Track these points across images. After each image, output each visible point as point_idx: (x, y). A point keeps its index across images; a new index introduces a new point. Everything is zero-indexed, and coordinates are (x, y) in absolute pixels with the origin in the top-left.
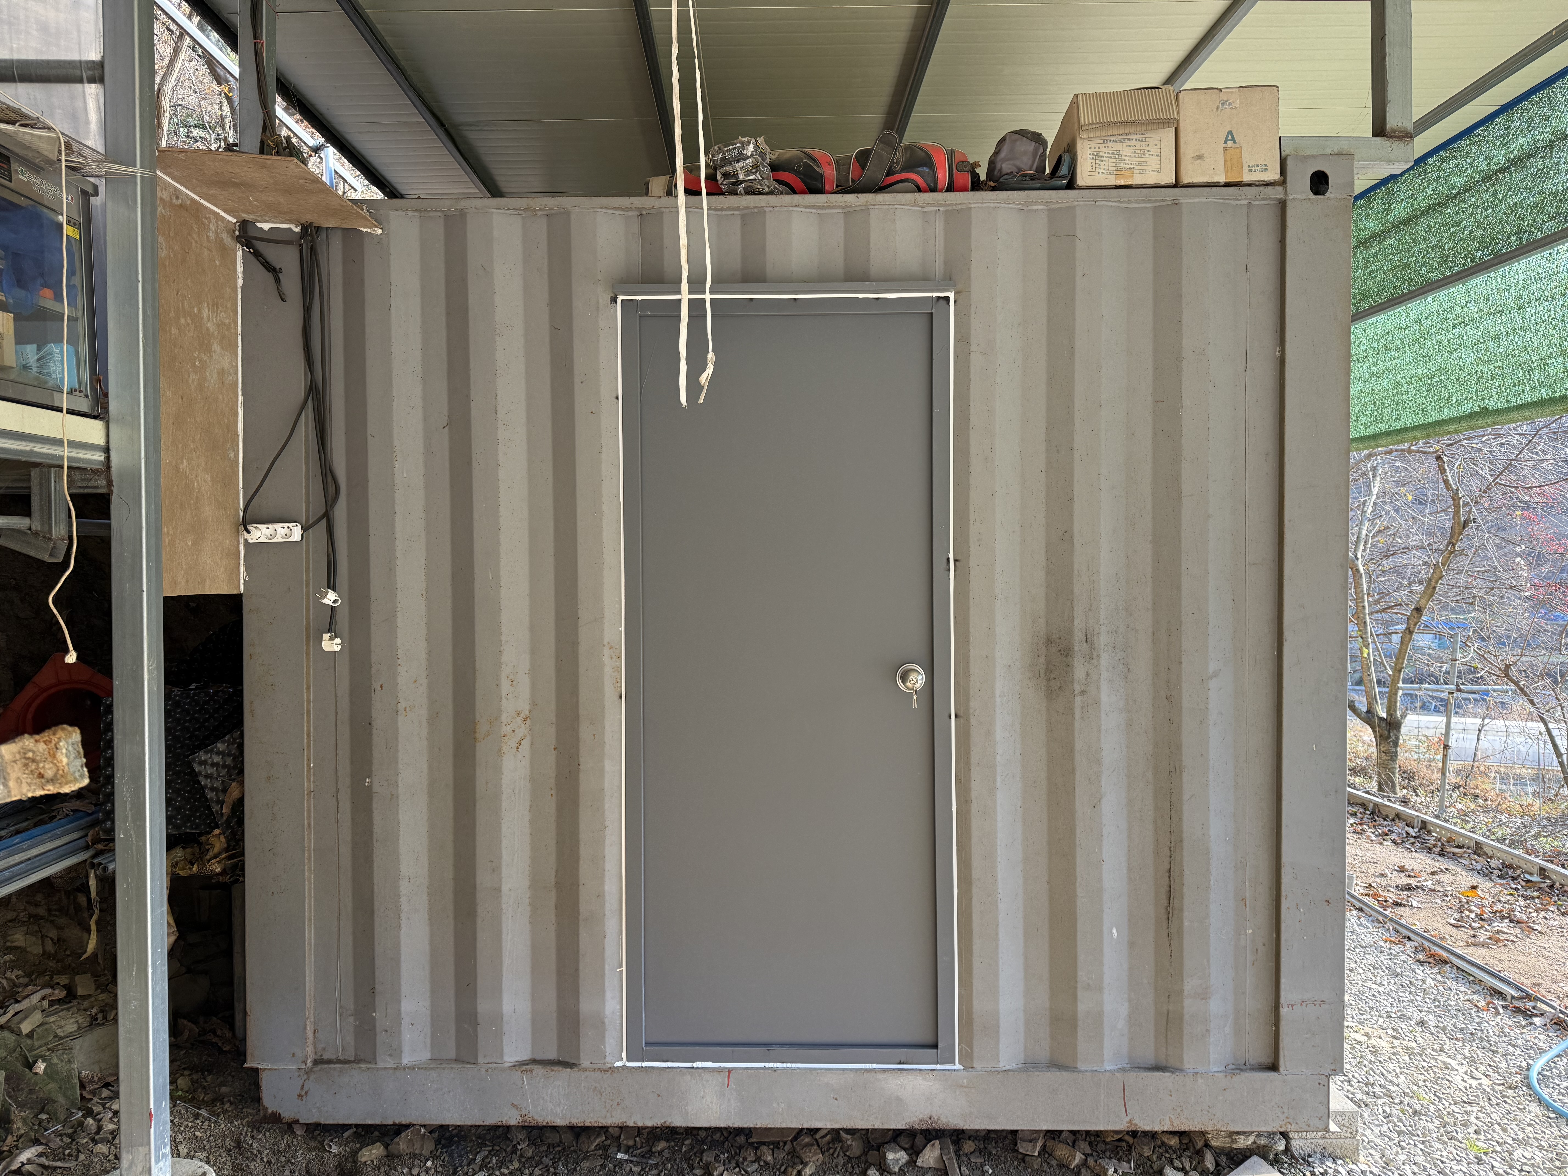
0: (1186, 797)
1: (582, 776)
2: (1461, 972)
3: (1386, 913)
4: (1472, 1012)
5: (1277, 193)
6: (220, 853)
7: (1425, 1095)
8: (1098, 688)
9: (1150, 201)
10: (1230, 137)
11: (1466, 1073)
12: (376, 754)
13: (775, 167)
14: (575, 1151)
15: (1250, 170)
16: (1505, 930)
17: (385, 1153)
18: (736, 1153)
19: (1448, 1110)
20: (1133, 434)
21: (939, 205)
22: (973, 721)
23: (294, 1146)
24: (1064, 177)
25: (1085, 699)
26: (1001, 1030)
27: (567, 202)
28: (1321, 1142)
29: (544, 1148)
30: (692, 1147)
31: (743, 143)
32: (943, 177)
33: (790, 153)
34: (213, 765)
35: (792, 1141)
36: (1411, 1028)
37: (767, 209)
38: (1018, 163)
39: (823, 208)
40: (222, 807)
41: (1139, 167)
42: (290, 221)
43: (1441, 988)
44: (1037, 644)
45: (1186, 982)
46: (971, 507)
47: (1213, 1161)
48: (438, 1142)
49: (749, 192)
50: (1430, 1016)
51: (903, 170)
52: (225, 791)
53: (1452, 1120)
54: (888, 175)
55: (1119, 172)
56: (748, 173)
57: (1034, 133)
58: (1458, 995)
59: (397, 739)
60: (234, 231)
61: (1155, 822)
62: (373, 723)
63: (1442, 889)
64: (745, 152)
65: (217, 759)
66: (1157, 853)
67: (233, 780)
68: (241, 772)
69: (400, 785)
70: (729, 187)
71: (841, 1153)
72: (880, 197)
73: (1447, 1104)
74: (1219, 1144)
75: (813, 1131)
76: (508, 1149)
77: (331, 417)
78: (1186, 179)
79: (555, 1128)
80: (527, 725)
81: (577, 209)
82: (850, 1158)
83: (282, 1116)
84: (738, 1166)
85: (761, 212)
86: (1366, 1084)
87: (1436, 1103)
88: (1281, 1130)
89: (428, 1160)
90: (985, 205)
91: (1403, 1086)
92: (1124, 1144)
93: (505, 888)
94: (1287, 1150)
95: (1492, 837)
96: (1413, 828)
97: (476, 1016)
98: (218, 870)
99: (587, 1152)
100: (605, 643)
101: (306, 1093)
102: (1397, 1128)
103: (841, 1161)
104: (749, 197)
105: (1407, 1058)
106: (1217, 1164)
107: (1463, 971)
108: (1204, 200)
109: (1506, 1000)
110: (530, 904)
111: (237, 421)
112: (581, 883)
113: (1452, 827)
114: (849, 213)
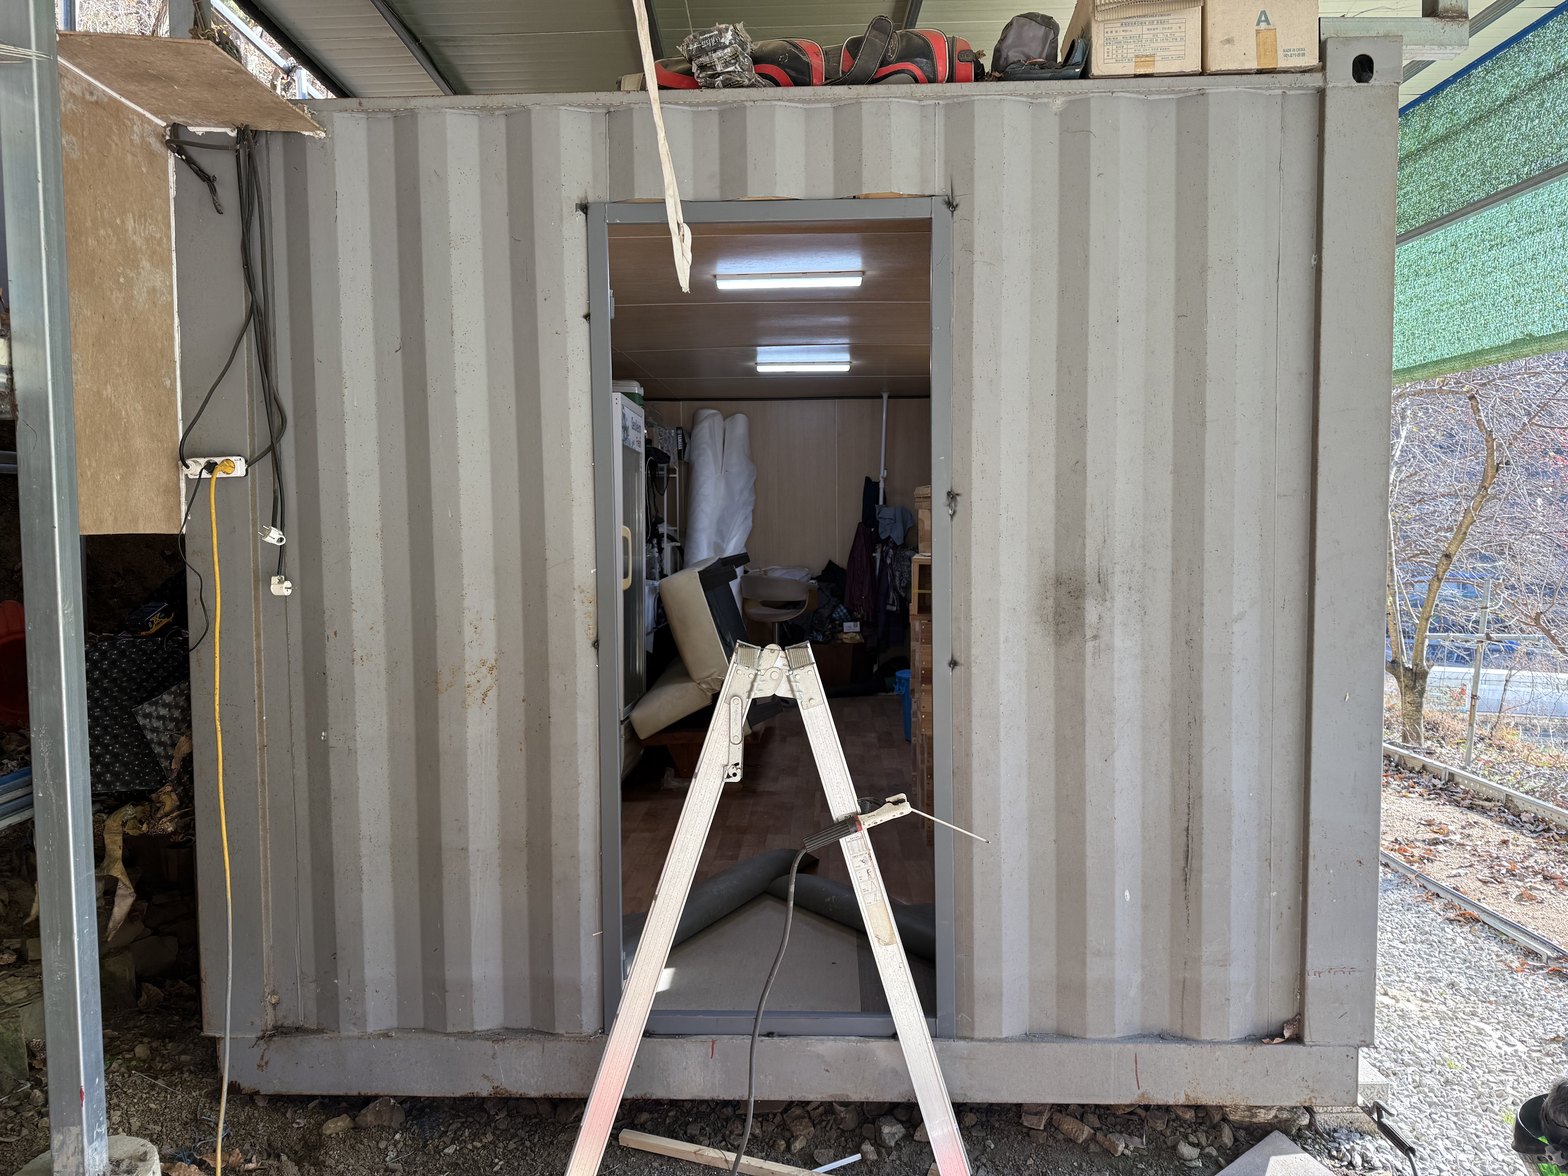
0: (1205, 750)
1: (553, 729)
2: (1493, 931)
3: (1413, 867)
4: (1506, 973)
5: (1315, 80)
6: (172, 812)
7: (1457, 1063)
8: (1112, 633)
9: (1173, 92)
10: (1263, 18)
11: (1500, 1039)
12: (331, 706)
13: (757, 59)
14: (553, 1124)
15: (1286, 56)
16: (1538, 886)
17: (352, 1125)
18: (722, 1125)
19: (1482, 1079)
20: (1153, 353)
21: (939, 98)
22: (974, 670)
23: (255, 1118)
24: (1077, 65)
25: (1097, 645)
26: (1004, 999)
27: (528, 99)
28: (1348, 1116)
29: (520, 1120)
30: (676, 1119)
31: (720, 31)
32: (943, 69)
33: (773, 44)
34: (160, 718)
35: (782, 1113)
36: (1441, 991)
37: (748, 104)
38: (1026, 50)
39: (810, 102)
40: (171, 763)
41: (1162, 53)
42: (224, 124)
43: (1472, 948)
44: (1045, 585)
45: (1204, 948)
46: (974, 435)
47: (1231, 1136)
48: (408, 1113)
49: (728, 84)
50: (1461, 977)
51: (900, 59)
52: (174, 745)
53: (1487, 1090)
54: (881, 65)
55: (1138, 59)
56: (727, 64)
57: (1044, 17)
58: (1490, 955)
59: (353, 689)
60: (164, 136)
61: (1172, 777)
62: (328, 673)
63: (1471, 844)
64: (722, 41)
65: (163, 712)
66: (1174, 810)
67: (182, 734)
68: (190, 726)
69: (358, 739)
70: (706, 81)
71: (834, 1126)
72: (873, 89)
73: (1480, 1072)
74: (1237, 1118)
75: (804, 1104)
76: (482, 1121)
77: (275, 341)
78: (1213, 67)
79: (532, 1100)
80: (493, 675)
81: (538, 107)
82: (843, 1131)
83: (242, 1087)
84: (724, 1139)
85: (740, 109)
86: (1394, 1051)
87: (1469, 1071)
88: (1306, 1105)
89: (397, 1132)
90: (988, 97)
91: (1434, 1053)
92: (1135, 1118)
93: (472, 848)
94: (1311, 1125)
95: (1521, 789)
96: (1440, 779)
97: (444, 983)
98: (170, 829)
99: (566, 1124)
100: (576, 587)
101: (267, 1063)
102: (1428, 1099)
103: (834, 1134)
104: (727, 90)
105: (1437, 1022)
106: (1236, 1140)
107: (1495, 929)
108: (1233, 89)
109: (1541, 961)
110: (500, 866)
111: (173, 346)
112: (554, 842)
113: (1480, 779)
114: (838, 108)
